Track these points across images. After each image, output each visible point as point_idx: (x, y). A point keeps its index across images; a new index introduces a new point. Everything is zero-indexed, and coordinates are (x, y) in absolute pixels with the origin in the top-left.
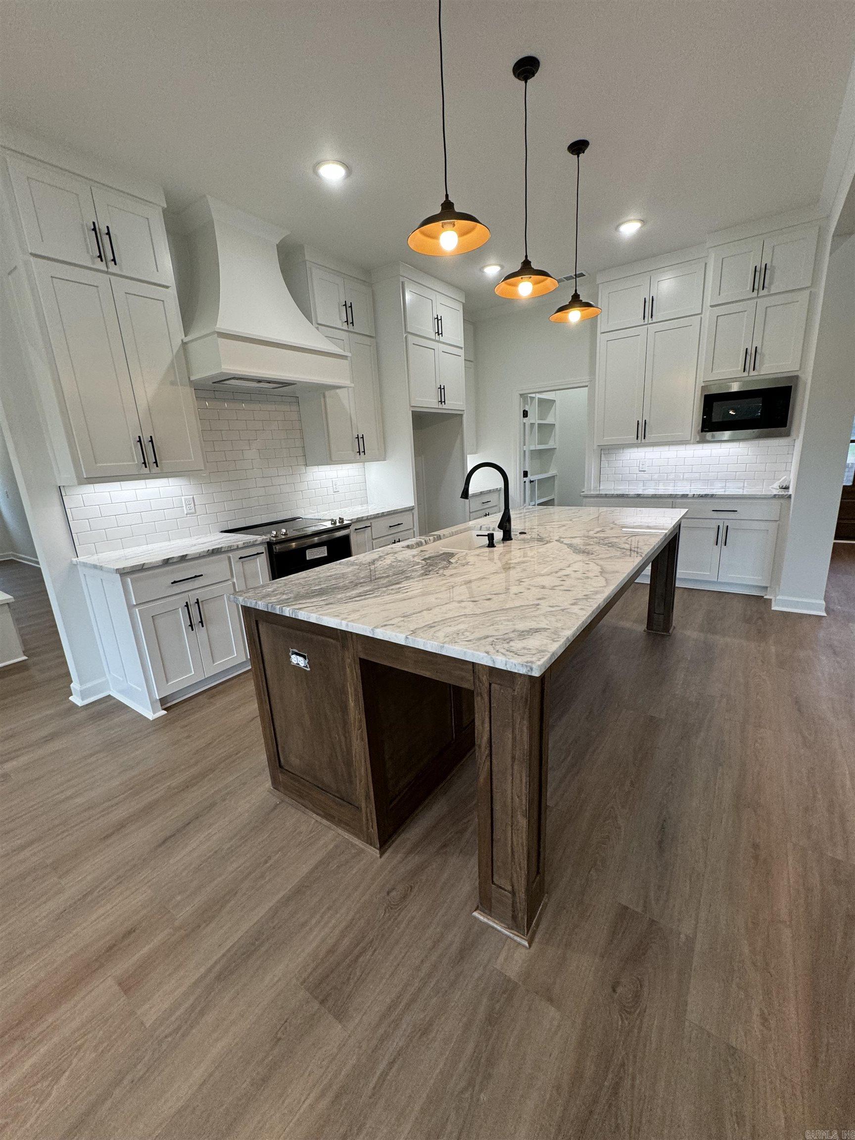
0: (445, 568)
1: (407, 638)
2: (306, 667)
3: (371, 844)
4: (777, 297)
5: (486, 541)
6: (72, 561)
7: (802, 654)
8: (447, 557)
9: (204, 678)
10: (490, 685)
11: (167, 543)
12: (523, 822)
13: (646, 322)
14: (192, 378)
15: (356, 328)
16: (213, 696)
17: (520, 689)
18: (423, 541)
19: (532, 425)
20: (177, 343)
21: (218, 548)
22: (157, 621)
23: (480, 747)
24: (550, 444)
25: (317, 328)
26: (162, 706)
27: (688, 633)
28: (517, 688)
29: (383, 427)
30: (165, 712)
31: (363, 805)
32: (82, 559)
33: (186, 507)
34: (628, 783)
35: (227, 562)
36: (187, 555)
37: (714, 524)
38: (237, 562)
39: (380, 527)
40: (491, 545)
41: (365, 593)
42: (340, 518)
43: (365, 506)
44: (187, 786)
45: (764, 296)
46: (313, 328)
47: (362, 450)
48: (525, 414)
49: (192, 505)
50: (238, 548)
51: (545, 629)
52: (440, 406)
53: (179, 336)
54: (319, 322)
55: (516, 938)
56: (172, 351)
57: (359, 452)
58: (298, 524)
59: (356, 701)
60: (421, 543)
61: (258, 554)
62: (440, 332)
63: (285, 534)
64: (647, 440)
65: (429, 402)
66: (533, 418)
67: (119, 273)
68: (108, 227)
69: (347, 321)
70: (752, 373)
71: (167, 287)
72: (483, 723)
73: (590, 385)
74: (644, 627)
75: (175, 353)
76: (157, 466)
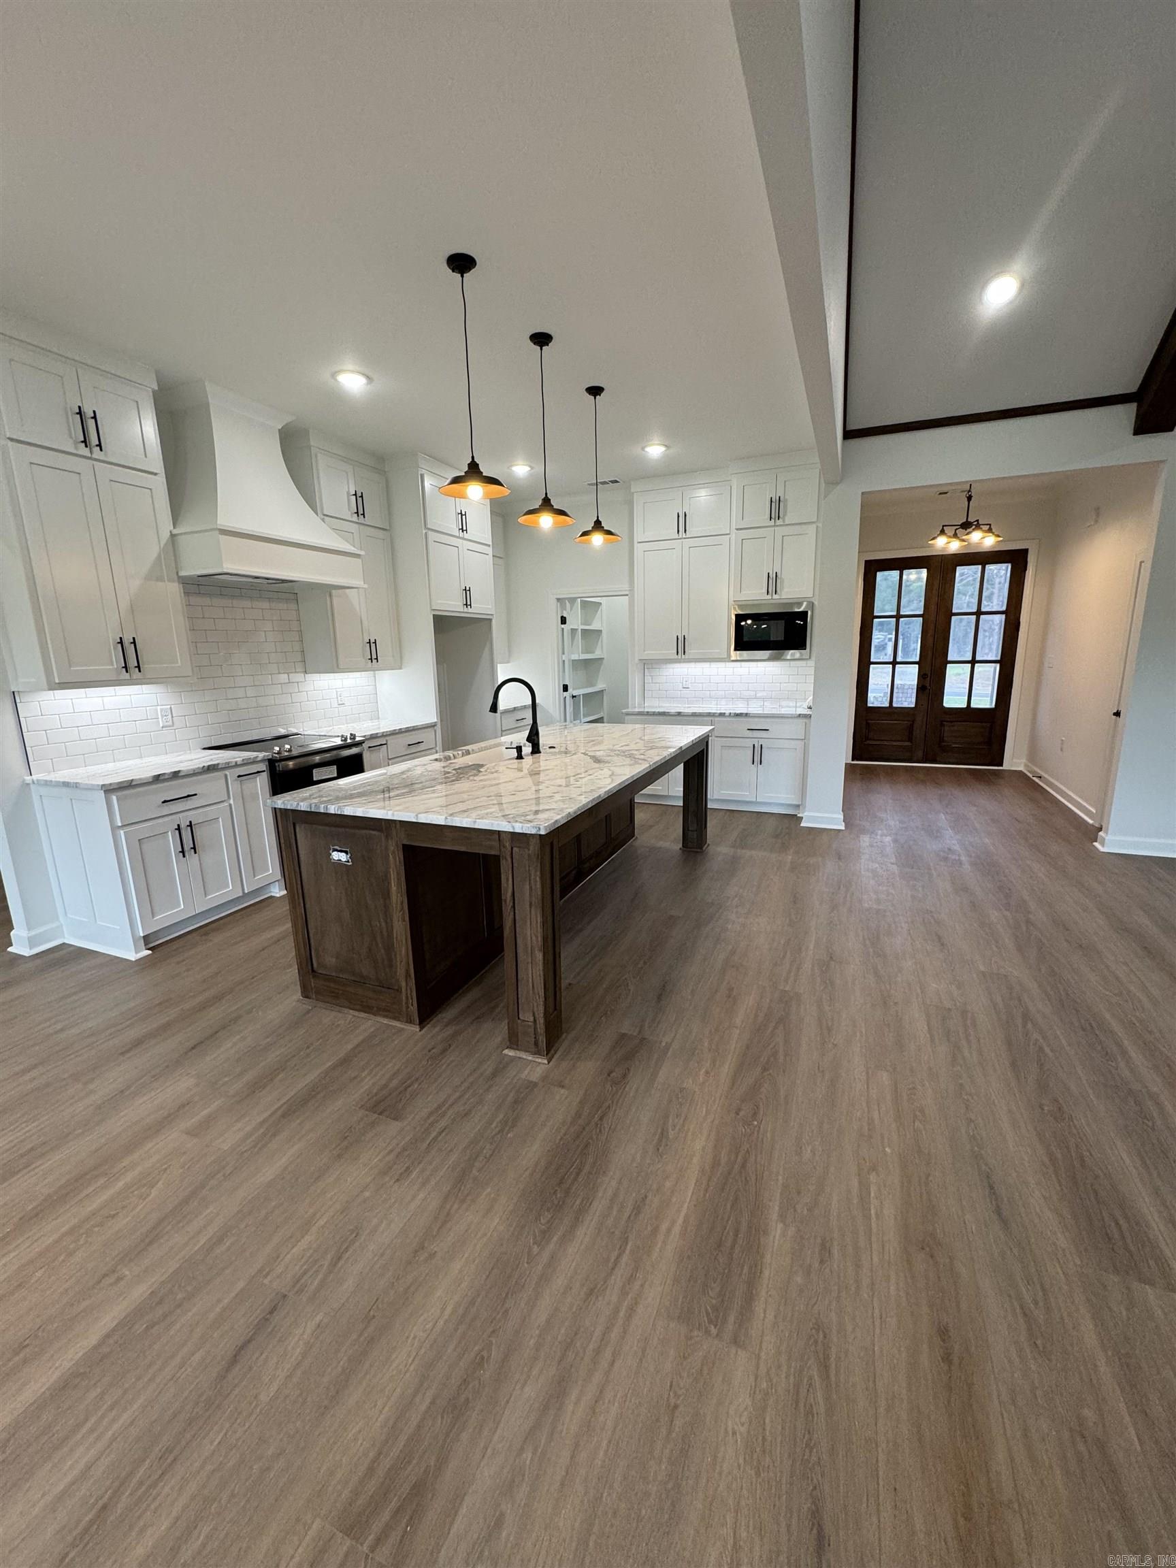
0: (475, 775)
1: (446, 818)
2: (348, 862)
3: (411, 1022)
4: (793, 527)
5: (514, 753)
6: (24, 780)
7: (812, 861)
8: (477, 767)
9: (194, 914)
10: (512, 849)
11: (138, 761)
12: (539, 956)
13: (680, 537)
14: (182, 573)
15: (368, 521)
16: (206, 934)
17: (534, 847)
18: (452, 755)
19: (573, 631)
20: (165, 536)
21: (214, 765)
22: (145, 847)
23: (505, 901)
24: (596, 653)
25: (323, 520)
26: (145, 945)
27: (719, 849)
28: (531, 848)
29: (399, 633)
30: (150, 952)
31: (403, 984)
32: (35, 777)
33: (162, 719)
34: (642, 962)
35: (224, 781)
36: (179, 771)
37: (749, 743)
38: (236, 780)
39: (397, 745)
40: (520, 757)
41: (403, 794)
42: (351, 734)
43: (376, 723)
44: (203, 1007)
45: (781, 525)
46: (316, 519)
47: (374, 656)
48: (563, 621)
49: (170, 716)
50: (237, 765)
51: (553, 809)
52: (466, 610)
53: (167, 526)
54: (325, 513)
55: (537, 1060)
56: (159, 541)
57: (371, 659)
58: (300, 740)
59: (399, 884)
60: (449, 756)
61: (258, 772)
62: (465, 528)
63: (290, 750)
64: (687, 656)
65: (452, 605)
66: (575, 622)
67: (104, 458)
68: (94, 410)
69: (357, 513)
70: (775, 597)
71: (156, 474)
72: (508, 880)
73: (630, 594)
74: (681, 846)
75: (162, 546)
76: (140, 671)
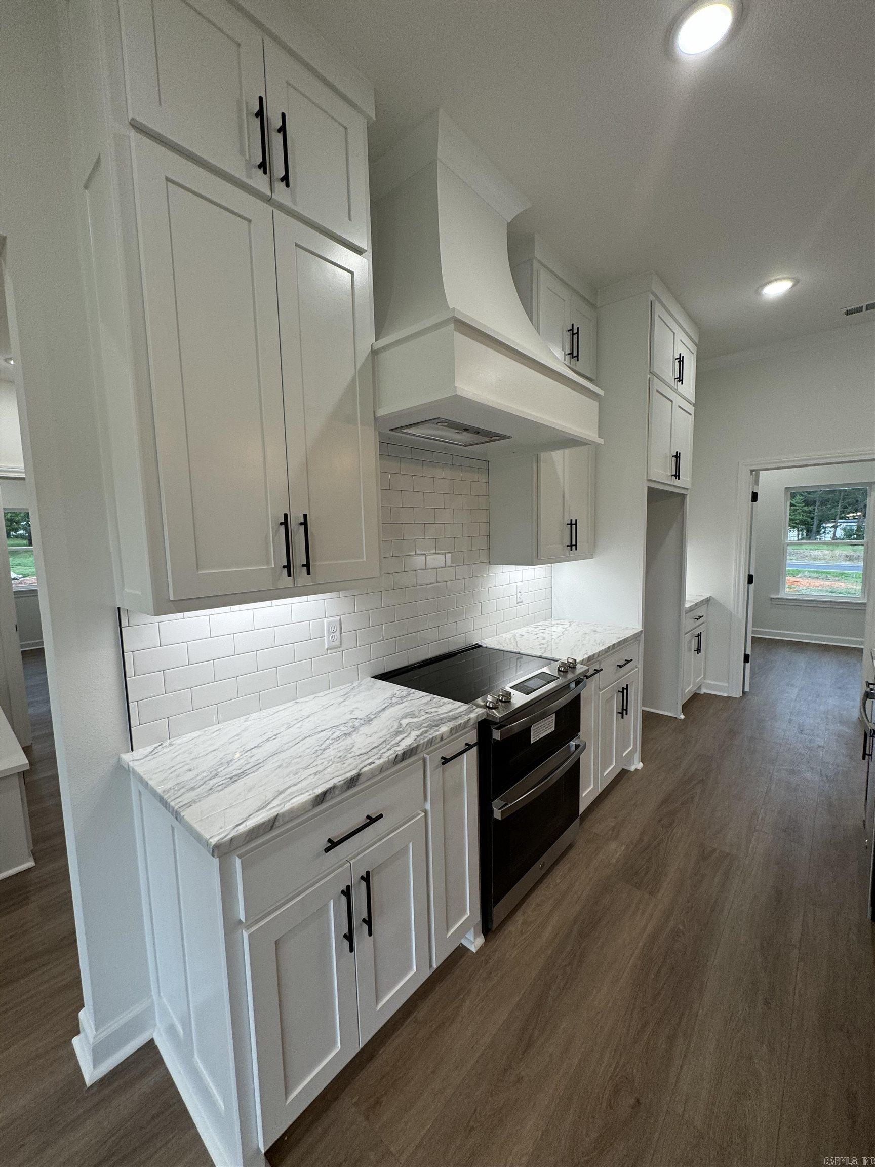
6: (121, 759)
11: (293, 706)
14: (381, 412)
15: (581, 365)
20: (363, 350)
33: (328, 638)
35: (421, 772)
36: (359, 774)
38: (437, 768)
47: (573, 542)
48: (754, 497)
49: (338, 633)
53: (367, 340)
57: (569, 545)
61: (467, 748)
62: (681, 378)
65: (661, 474)
67: (290, 205)
68: (283, 115)
69: (571, 354)
71: (358, 251)
75: (358, 366)
76: (309, 573)
